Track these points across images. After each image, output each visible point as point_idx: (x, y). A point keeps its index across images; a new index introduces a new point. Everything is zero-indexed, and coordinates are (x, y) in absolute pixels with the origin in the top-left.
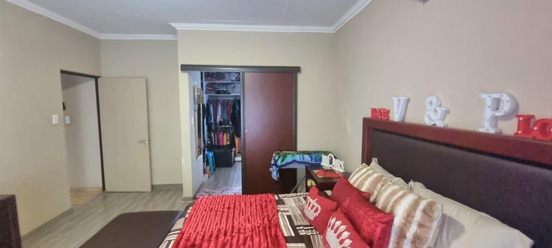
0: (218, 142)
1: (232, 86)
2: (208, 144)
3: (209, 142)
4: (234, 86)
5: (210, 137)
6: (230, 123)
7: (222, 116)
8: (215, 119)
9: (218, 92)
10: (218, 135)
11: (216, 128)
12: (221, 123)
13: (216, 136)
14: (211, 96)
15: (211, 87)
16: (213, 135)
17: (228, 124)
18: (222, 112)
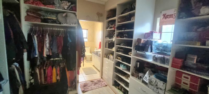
0: (46, 78)
1: (64, 15)
2: (31, 84)
3: (32, 81)
4: (66, 16)
5: (33, 74)
6: (61, 56)
7: (50, 48)
8: (41, 52)
9: (45, 20)
10: (45, 70)
11: (43, 63)
12: (49, 57)
13: (42, 71)
14: (35, 25)
15: (34, 13)
16: (38, 71)
17: (58, 57)
18: (51, 45)
